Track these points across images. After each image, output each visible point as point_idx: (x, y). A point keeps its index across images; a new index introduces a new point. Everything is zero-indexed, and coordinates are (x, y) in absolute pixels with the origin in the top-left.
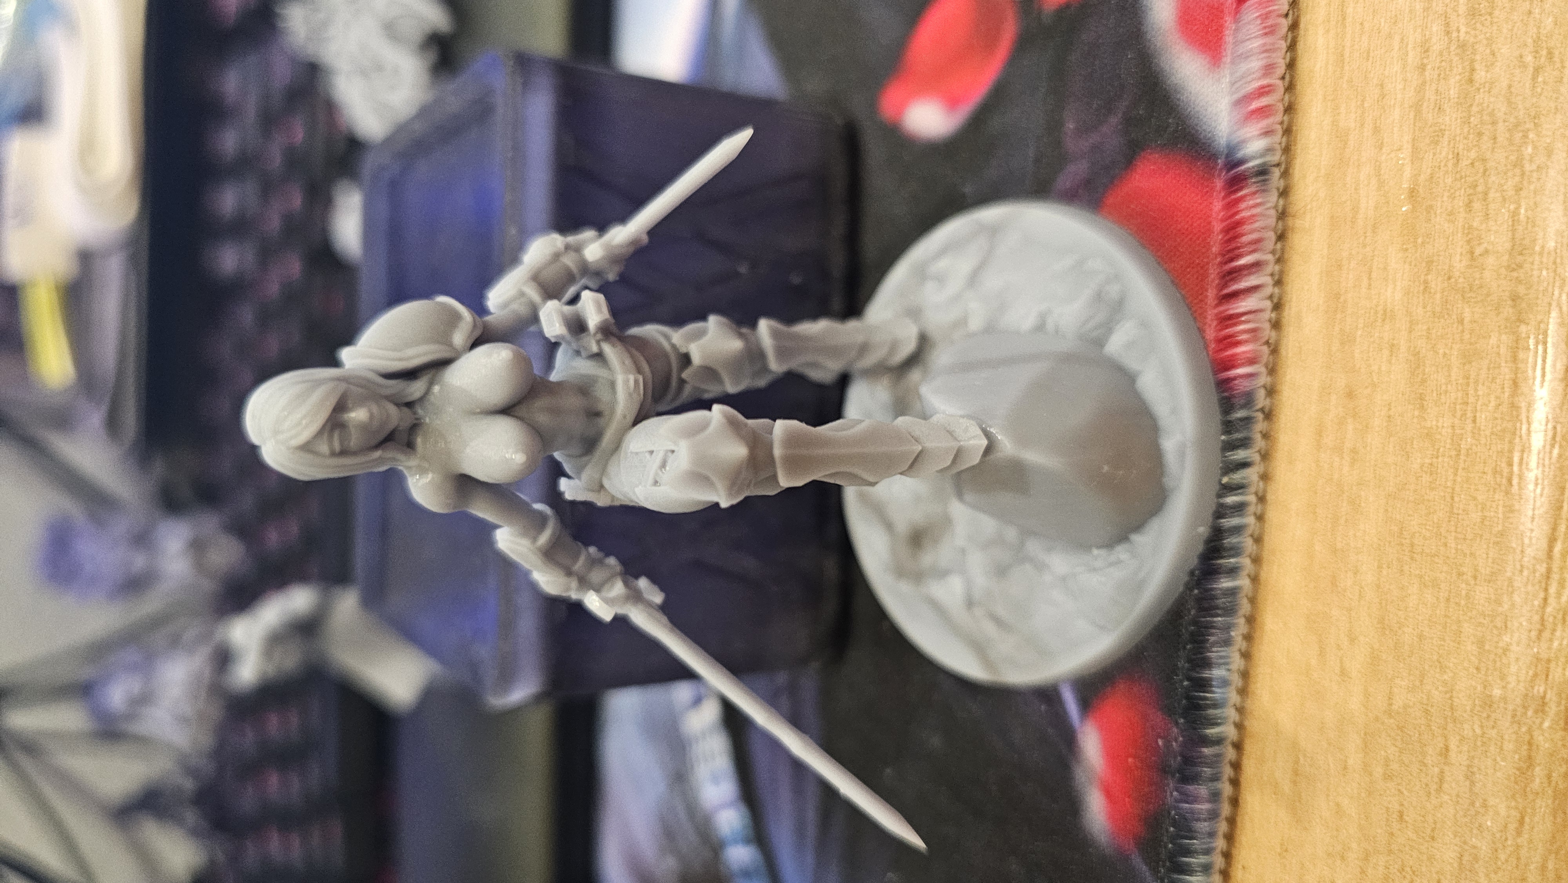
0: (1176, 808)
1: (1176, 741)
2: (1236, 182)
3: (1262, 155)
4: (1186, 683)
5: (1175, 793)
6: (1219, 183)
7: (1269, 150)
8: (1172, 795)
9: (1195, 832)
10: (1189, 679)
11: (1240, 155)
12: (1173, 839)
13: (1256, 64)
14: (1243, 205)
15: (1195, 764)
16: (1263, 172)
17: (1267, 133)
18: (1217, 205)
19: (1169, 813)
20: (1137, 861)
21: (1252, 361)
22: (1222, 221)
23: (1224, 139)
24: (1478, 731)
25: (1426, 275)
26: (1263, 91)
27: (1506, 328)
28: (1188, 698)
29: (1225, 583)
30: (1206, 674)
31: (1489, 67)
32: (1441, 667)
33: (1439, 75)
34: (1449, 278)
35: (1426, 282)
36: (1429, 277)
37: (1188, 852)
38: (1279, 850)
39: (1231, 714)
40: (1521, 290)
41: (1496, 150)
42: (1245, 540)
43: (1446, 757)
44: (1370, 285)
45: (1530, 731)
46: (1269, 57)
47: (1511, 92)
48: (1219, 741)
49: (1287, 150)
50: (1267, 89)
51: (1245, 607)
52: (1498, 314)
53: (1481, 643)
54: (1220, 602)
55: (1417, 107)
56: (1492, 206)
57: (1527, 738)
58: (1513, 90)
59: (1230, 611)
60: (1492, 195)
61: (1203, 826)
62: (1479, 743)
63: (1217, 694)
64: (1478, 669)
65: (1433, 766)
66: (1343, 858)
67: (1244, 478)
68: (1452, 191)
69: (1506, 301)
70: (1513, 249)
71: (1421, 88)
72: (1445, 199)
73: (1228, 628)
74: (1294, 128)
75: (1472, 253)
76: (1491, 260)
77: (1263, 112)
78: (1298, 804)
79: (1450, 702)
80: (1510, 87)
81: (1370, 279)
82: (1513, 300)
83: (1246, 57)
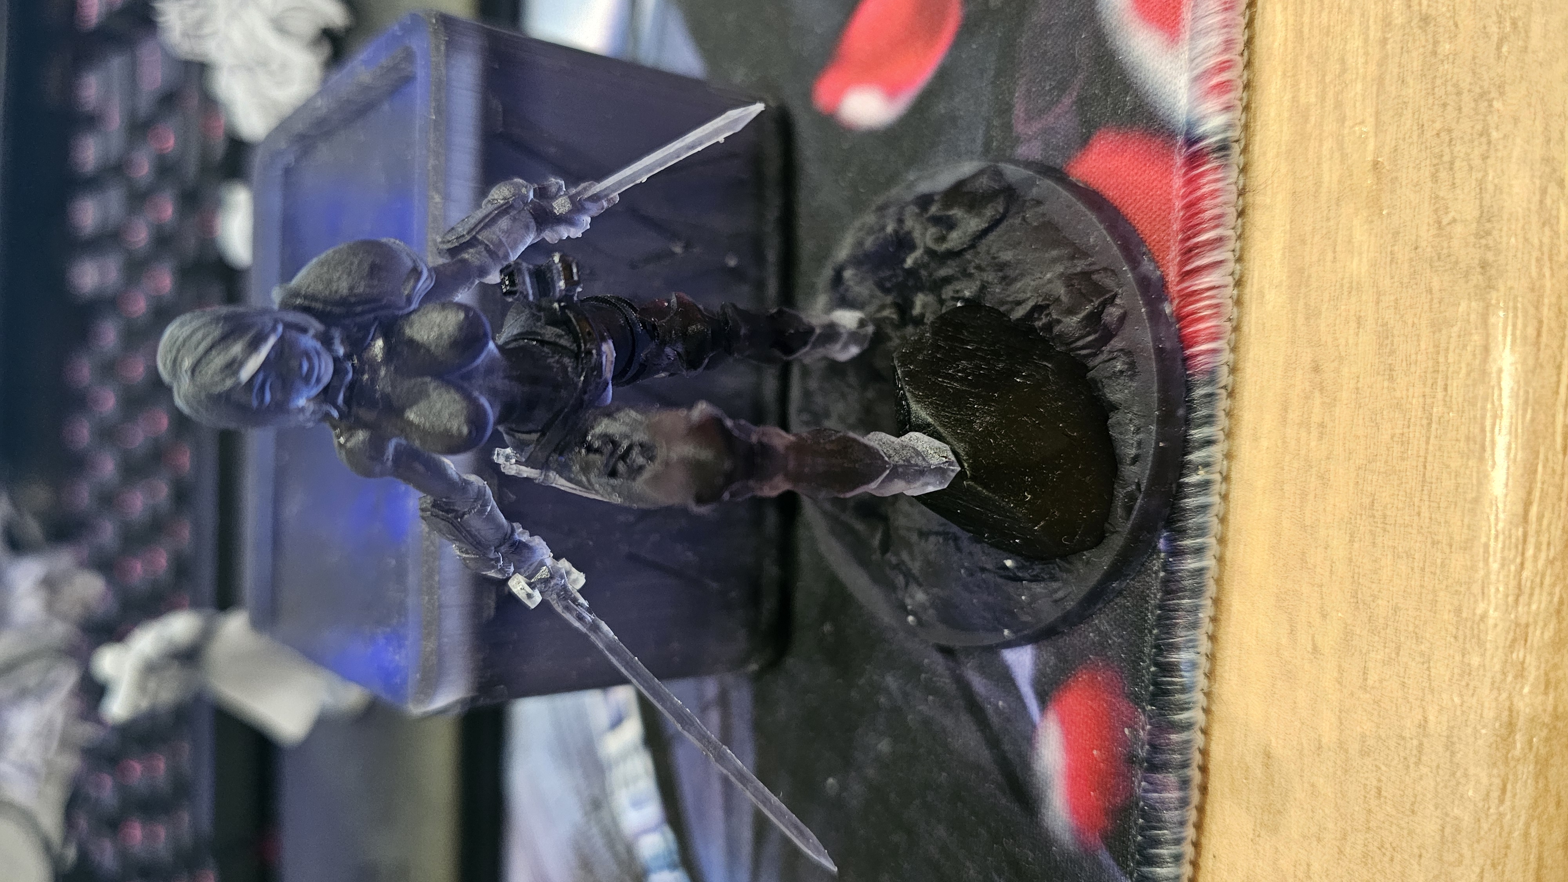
0: (1144, 799)
1: (1143, 729)
2: (1195, 160)
3: (1225, 131)
4: (1153, 669)
5: (1143, 783)
6: (1179, 160)
7: (1229, 126)
8: (1140, 785)
9: (1165, 822)
10: (1157, 664)
11: (1200, 130)
12: (1142, 830)
13: (1215, 40)
14: (1204, 180)
15: (1163, 752)
16: (1223, 148)
17: (1228, 108)
18: (1177, 182)
19: (1137, 804)
20: (1105, 857)
21: (1214, 338)
22: (1184, 197)
23: (1184, 116)
24: (1457, 700)
25: (1392, 246)
26: (1224, 67)
27: (1476, 294)
28: (1156, 684)
29: (1191, 564)
30: (1174, 657)
31: (1453, 38)
32: (1417, 638)
33: (1402, 48)
34: (1416, 248)
35: (1392, 253)
36: (1396, 248)
37: (1156, 842)
38: (1251, 836)
39: (1198, 697)
40: (1490, 257)
41: (1461, 120)
42: (1211, 519)
43: (1425, 729)
44: (1335, 258)
45: (1510, 697)
46: (1228, 33)
47: (1475, 63)
48: (1187, 726)
49: (1246, 127)
50: (1227, 64)
51: (1211, 589)
52: (1467, 282)
53: (1458, 611)
54: (1187, 583)
55: (1380, 81)
56: (1458, 175)
57: (1507, 704)
58: (1477, 61)
59: (1197, 592)
60: (1457, 164)
61: (1170, 816)
62: (1458, 713)
63: (1186, 677)
64: (1456, 638)
65: (1412, 739)
66: (1319, 840)
67: (1210, 457)
68: (1418, 162)
69: (1474, 268)
70: (1481, 216)
71: (1382, 63)
72: (1410, 169)
73: (1196, 609)
74: (1253, 105)
75: (1439, 223)
76: (1459, 229)
77: (1223, 87)
78: (1270, 787)
79: (1427, 672)
80: (1474, 58)
81: (1334, 252)
82: (1482, 267)
83: (1206, 33)
